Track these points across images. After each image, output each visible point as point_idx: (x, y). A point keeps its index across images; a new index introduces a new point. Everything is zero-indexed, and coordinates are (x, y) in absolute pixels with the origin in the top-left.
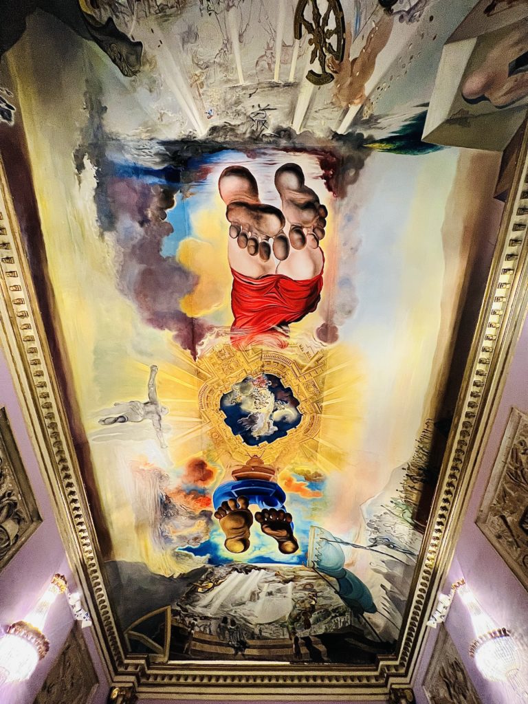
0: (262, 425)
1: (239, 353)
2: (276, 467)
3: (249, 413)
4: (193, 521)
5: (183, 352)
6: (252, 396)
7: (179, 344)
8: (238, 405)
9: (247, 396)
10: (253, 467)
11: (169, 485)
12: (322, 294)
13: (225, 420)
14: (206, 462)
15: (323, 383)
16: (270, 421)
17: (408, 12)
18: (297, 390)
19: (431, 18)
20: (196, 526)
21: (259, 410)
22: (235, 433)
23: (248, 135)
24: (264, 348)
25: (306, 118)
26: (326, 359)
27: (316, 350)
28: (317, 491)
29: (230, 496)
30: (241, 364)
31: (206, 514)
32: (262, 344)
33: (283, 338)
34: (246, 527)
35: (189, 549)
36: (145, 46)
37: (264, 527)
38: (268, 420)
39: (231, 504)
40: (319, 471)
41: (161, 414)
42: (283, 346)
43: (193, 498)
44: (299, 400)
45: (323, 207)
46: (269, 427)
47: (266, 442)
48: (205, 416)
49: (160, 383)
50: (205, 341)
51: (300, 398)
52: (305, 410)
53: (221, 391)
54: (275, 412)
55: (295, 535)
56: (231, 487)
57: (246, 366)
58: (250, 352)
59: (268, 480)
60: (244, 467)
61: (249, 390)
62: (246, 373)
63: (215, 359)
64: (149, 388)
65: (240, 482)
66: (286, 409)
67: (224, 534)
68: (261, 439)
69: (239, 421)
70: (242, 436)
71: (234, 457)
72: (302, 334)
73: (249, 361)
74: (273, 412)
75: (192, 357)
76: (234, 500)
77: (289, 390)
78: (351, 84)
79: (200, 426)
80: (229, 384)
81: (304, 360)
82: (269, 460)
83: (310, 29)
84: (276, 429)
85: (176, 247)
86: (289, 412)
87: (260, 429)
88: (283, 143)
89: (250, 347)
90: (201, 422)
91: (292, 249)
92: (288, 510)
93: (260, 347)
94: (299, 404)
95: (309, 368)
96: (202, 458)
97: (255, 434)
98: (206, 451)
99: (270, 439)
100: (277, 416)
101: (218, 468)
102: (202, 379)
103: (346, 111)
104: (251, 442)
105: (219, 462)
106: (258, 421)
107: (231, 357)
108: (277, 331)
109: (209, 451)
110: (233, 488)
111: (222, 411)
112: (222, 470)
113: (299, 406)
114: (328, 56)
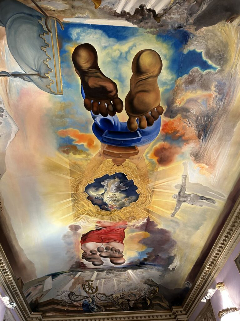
0: (112, 186)
1: (124, 219)
2: (101, 156)
3: (120, 193)
4: (187, 106)
5: (154, 220)
6: (118, 201)
7: (156, 223)
8: (127, 197)
9: (121, 201)
10: (121, 157)
11: (193, 148)
12: (81, 239)
13: (137, 189)
14: (157, 163)
15: (73, 209)
16: (107, 188)
17: (65, 292)
18: (89, 204)
19: (58, 291)
20: (186, 98)
21: (114, 194)
22: (132, 181)
23: (113, 270)
24: (110, 221)
25: (93, 274)
26: (73, 219)
27: (80, 221)
28: (64, 137)
29: (143, 132)
30: (123, 215)
31: (171, 113)
32: (111, 222)
33: (99, 225)
34: (133, 93)
35: (205, 66)
36: (143, 284)
37: (114, 92)
38: (108, 189)
39: (144, 123)
40: (66, 155)
41: (178, 195)
42: (99, 222)
43: (178, 132)
44: (88, 199)
45: (83, 259)
46: (107, 185)
47: (110, 175)
48: (150, 192)
49: (172, 209)
50: (141, 223)
51: (86, 200)
52: (83, 195)
53: (137, 203)
54: (103, 192)
55: (79, 79)
56: (142, 140)
57: (120, 214)
58: (117, 219)
59: (108, 145)
60: (128, 158)
61: (119, 204)
62: (120, 211)
63: (137, 217)
64: (179, 208)
65: (133, 145)
66: (96, 194)
67: (159, 84)
68: (113, 177)
69: (128, 188)
70: (127, 179)
71: (135, 165)
72: (89, 226)
73: (118, 216)
74: (104, 193)
75: (150, 218)
76: (141, 127)
77: (94, 204)
78: (79, 280)
79: (155, 186)
80: (131, 206)
81: (86, 217)
82: (108, 162)
83: (93, 288)
84: (102, 183)
85: (146, 250)
86: (93, 193)
87: (113, 183)
88: (100, 270)
89: (117, 221)
90: (153, 188)
91: (96, 249)
92: (89, 113)
93: (111, 221)
94: (87, 197)
95: (83, 214)
96: (160, 166)
97: (117, 180)
98: (155, 171)
99: (106, 177)
100: (102, 191)
101: (149, 158)
102: (147, 209)
103: (79, 276)
104: (121, 175)
105: (147, 162)
106: (114, 188)
107: (128, 218)
108: (102, 227)
109: (153, 170)
110: (140, 139)
111: (138, 193)
112: (146, 156)
113: (87, 196)
114: (87, 284)
